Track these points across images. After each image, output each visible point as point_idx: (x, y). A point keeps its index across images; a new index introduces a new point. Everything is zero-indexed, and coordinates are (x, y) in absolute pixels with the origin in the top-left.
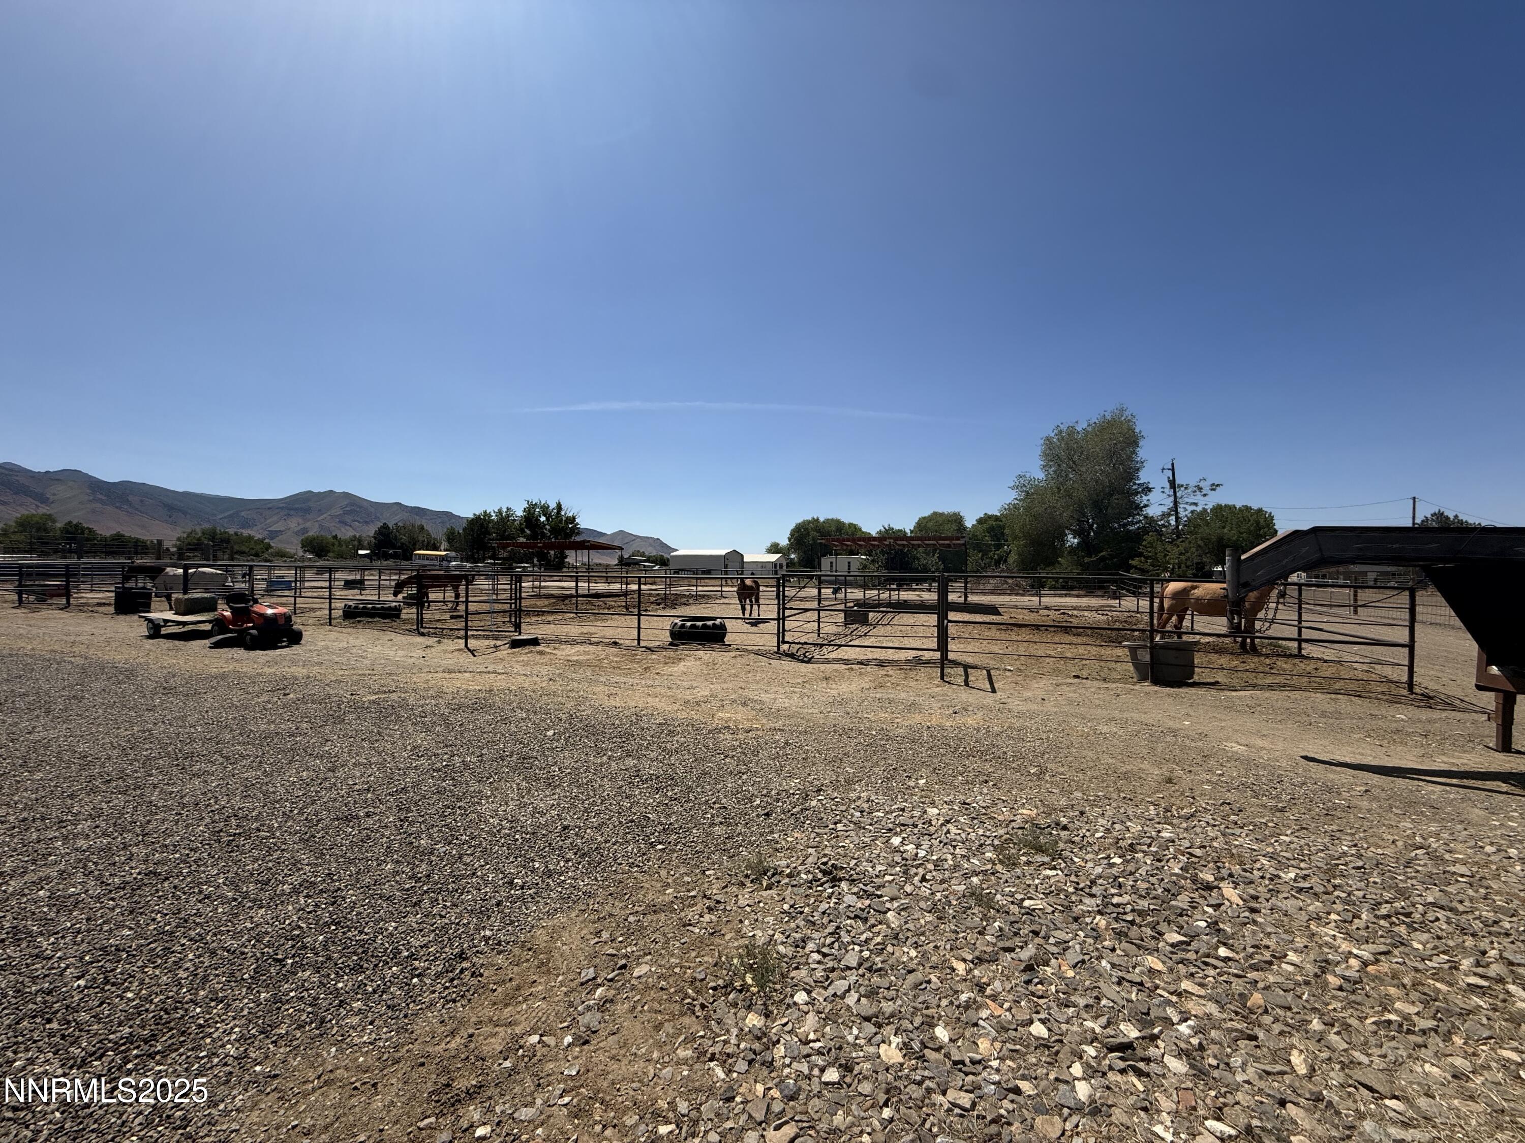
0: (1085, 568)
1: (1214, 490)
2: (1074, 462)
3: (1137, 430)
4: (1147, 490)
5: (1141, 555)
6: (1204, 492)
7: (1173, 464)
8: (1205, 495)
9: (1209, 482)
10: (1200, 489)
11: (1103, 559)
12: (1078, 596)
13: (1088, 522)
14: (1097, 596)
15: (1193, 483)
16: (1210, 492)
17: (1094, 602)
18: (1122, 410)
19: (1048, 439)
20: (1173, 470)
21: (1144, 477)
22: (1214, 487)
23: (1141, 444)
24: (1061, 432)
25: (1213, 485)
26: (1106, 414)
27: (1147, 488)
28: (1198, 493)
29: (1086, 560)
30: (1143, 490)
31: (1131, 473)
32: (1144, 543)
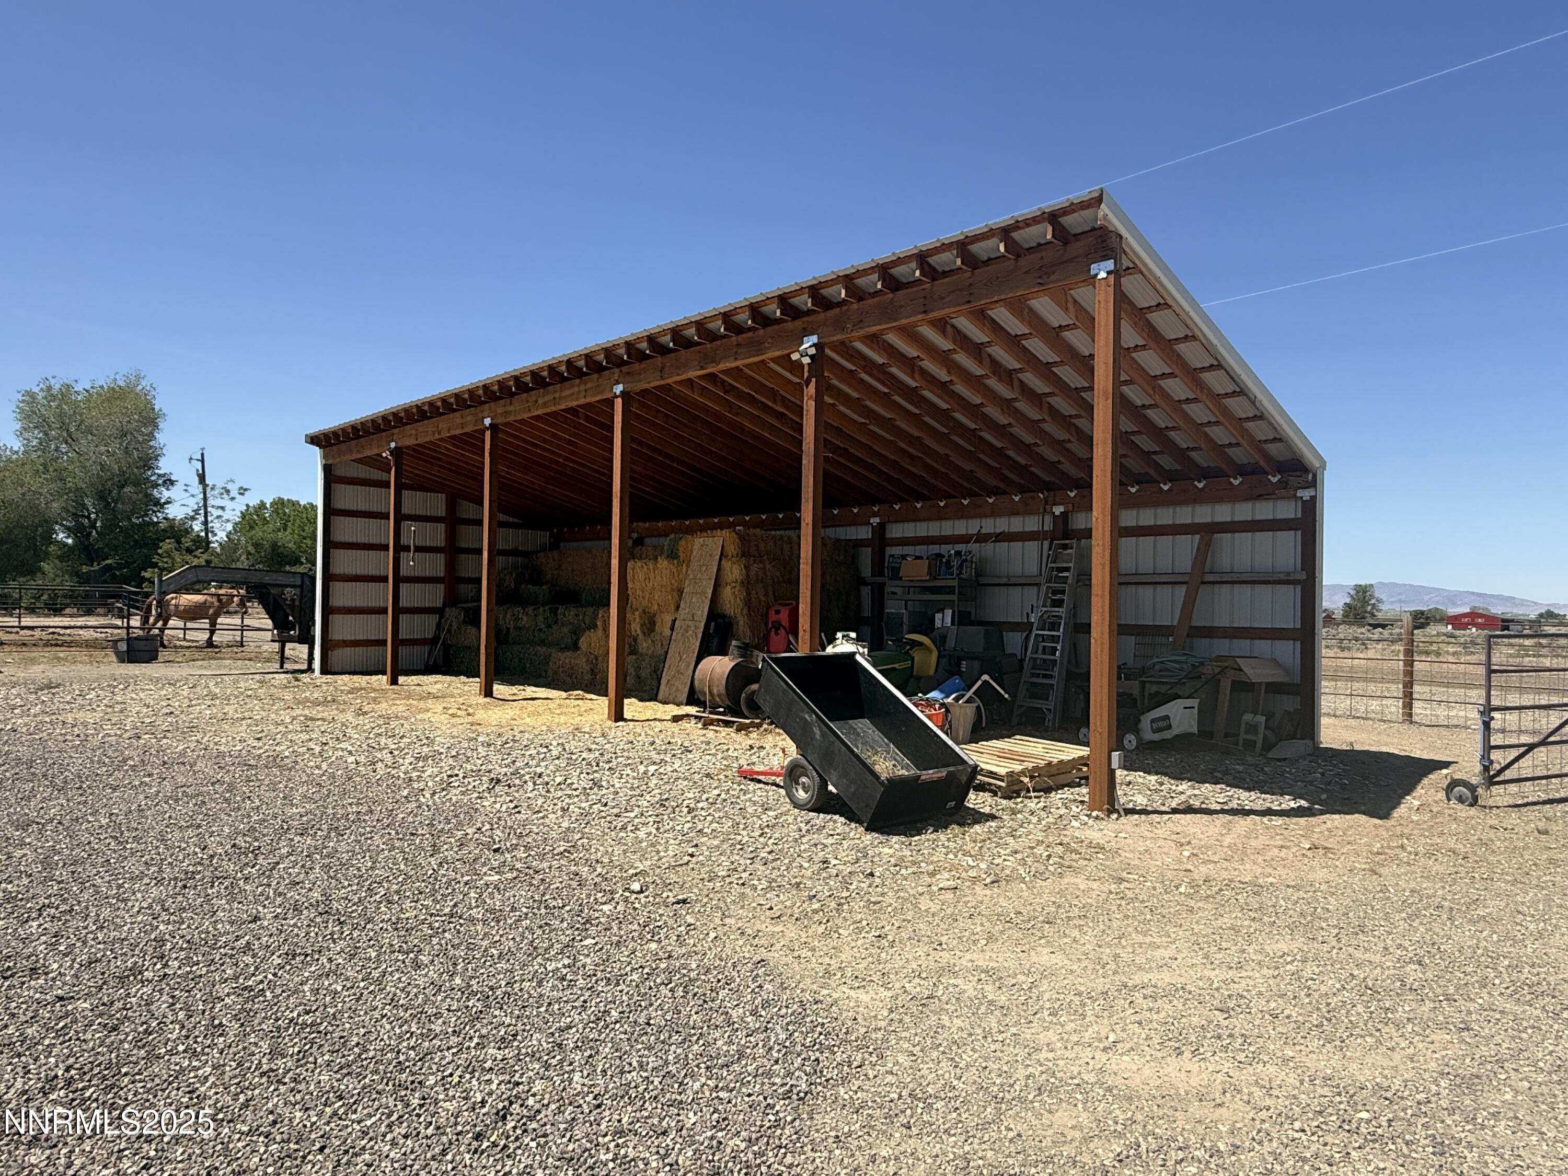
0: (85, 579)
1: (242, 494)
2: (70, 435)
3: (157, 408)
4: (169, 482)
5: (155, 565)
6: (232, 495)
7: (202, 455)
8: (233, 499)
9: (237, 486)
10: (228, 492)
11: (108, 568)
12: (71, 616)
13: (88, 517)
14: (98, 615)
15: (220, 484)
16: (237, 496)
17: (92, 621)
18: (138, 378)
19: (32, 395)
20: (203, 461)
21: (164, 466)
22: (243, 491)
23: (161, 426)
24: (49, 388)
25: (241, 488)
26: (118, 377)
27: (170, 480)
28: (225, 496)
29: (85, 569)
30: (165, 482)
31: (148, 460)
32: (160, 551)
